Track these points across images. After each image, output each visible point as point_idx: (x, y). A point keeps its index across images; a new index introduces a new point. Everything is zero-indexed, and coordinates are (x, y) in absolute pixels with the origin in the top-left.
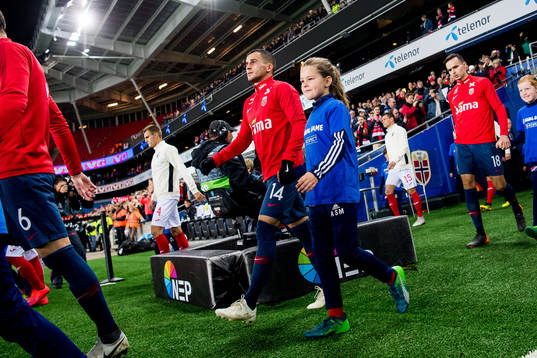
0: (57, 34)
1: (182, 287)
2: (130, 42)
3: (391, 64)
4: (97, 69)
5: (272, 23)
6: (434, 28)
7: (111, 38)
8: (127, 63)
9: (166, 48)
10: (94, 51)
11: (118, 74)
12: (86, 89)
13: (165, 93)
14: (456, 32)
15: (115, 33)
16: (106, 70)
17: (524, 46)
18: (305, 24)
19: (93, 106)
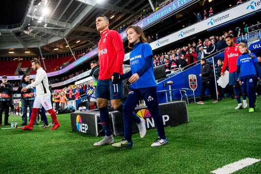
0: (33, 17)
1: (84, 126)
2: (65, 21)
3: (181, 35)
4: (50, 33)
5: (128, 15)
6: (202, 19)
7: (57, 20)
8: (63, 31)
9: (80, 24)
10: (49, 25)
11: (59, 36)
12: (45, 42)
13: (79, 45)
14: (212, 21)
15: (59, 17)
16: (54, 34)
17: (245, 29)
18: (143, 16)
19: (48, 50)
